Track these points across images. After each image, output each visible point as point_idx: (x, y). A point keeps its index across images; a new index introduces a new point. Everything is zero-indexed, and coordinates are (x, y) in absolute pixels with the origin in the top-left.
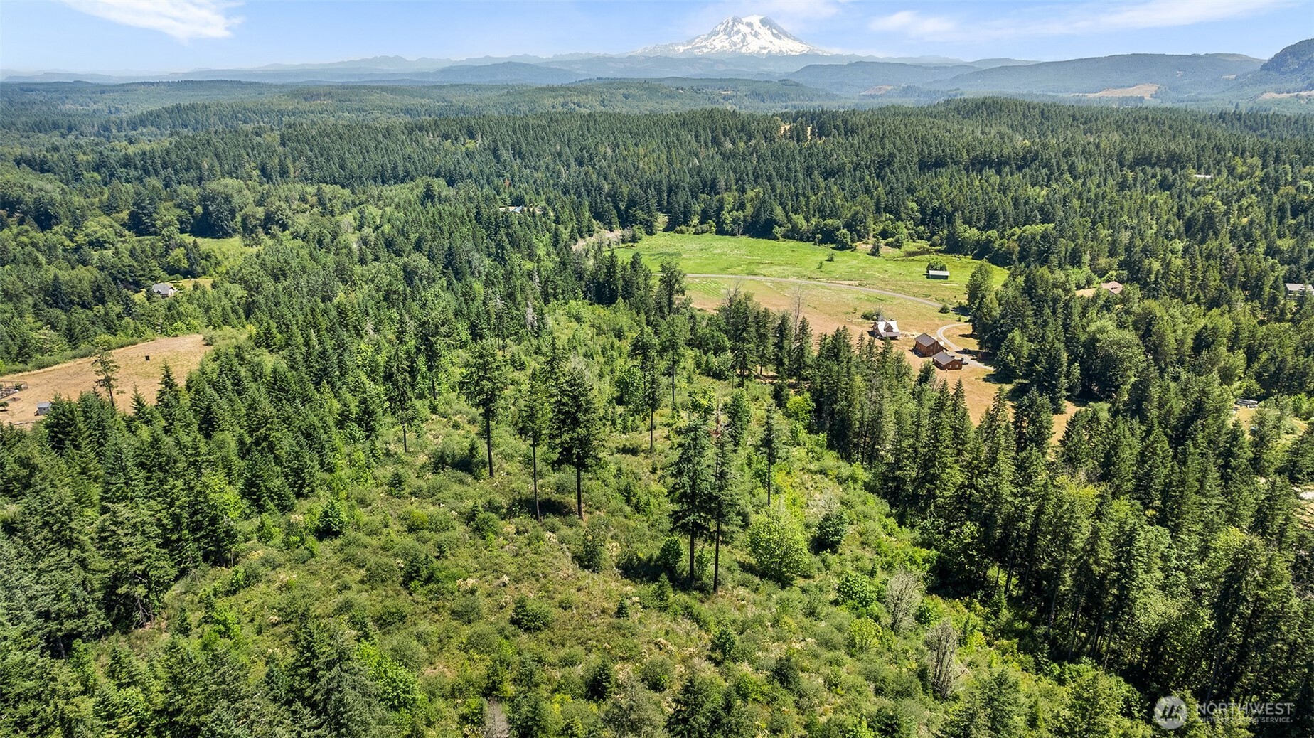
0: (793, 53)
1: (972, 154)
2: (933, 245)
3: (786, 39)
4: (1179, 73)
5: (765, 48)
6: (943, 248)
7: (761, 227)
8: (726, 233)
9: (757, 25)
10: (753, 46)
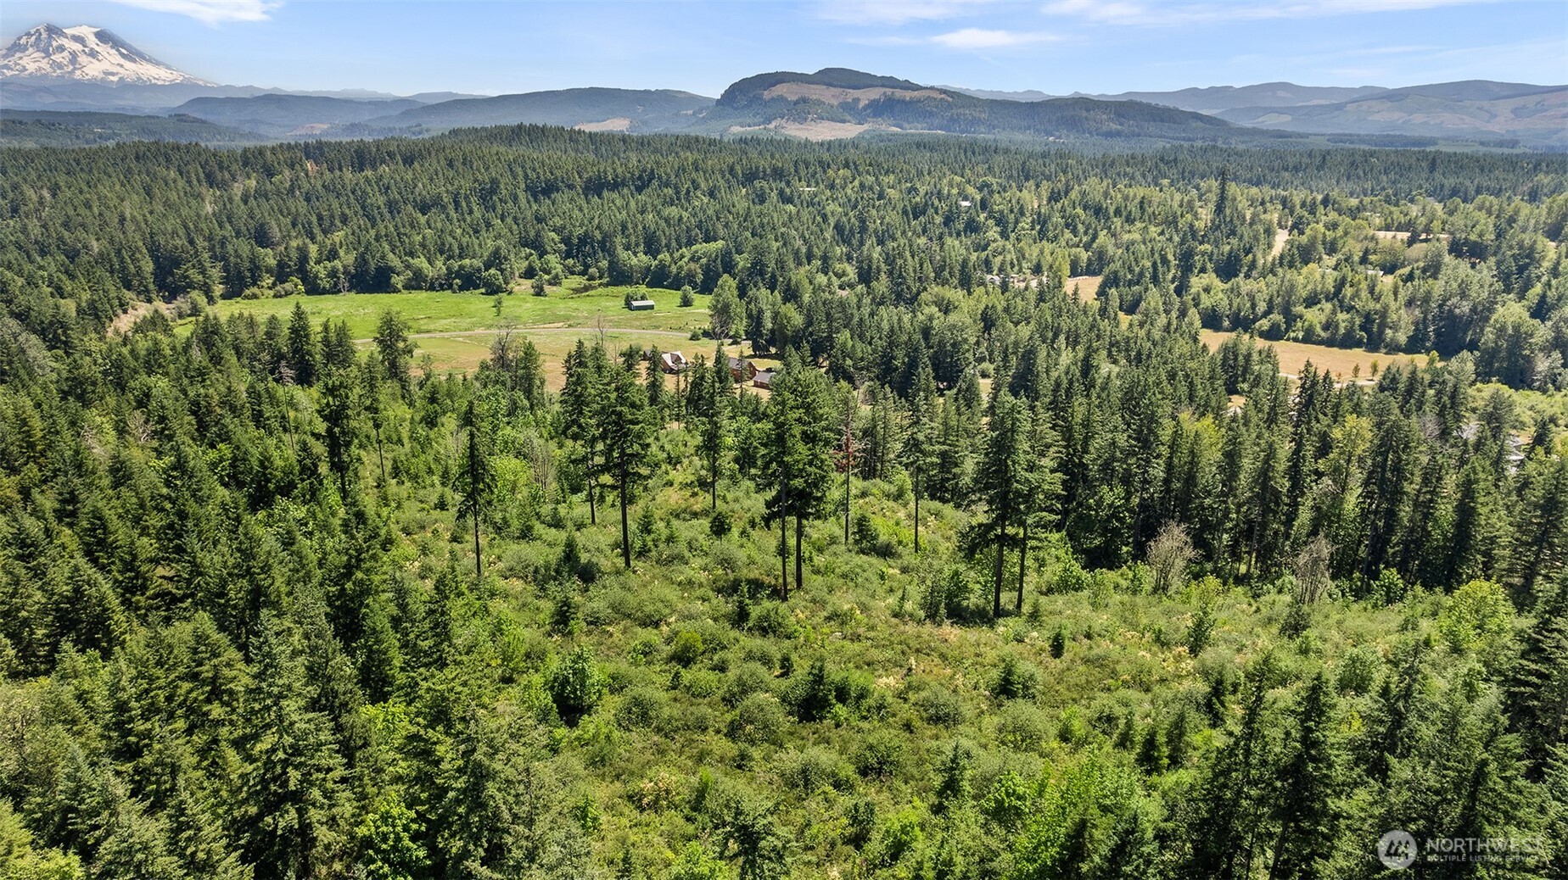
0: (160, 83)
1: (585, 176)
2: (592, 278)
3: (144, 63)
4: (640, 109)
5: (113, 74)
6: (605, 280)
7: (372, 279)
8: (324, 292)
9: (92, 42)
10: (92, 70)
